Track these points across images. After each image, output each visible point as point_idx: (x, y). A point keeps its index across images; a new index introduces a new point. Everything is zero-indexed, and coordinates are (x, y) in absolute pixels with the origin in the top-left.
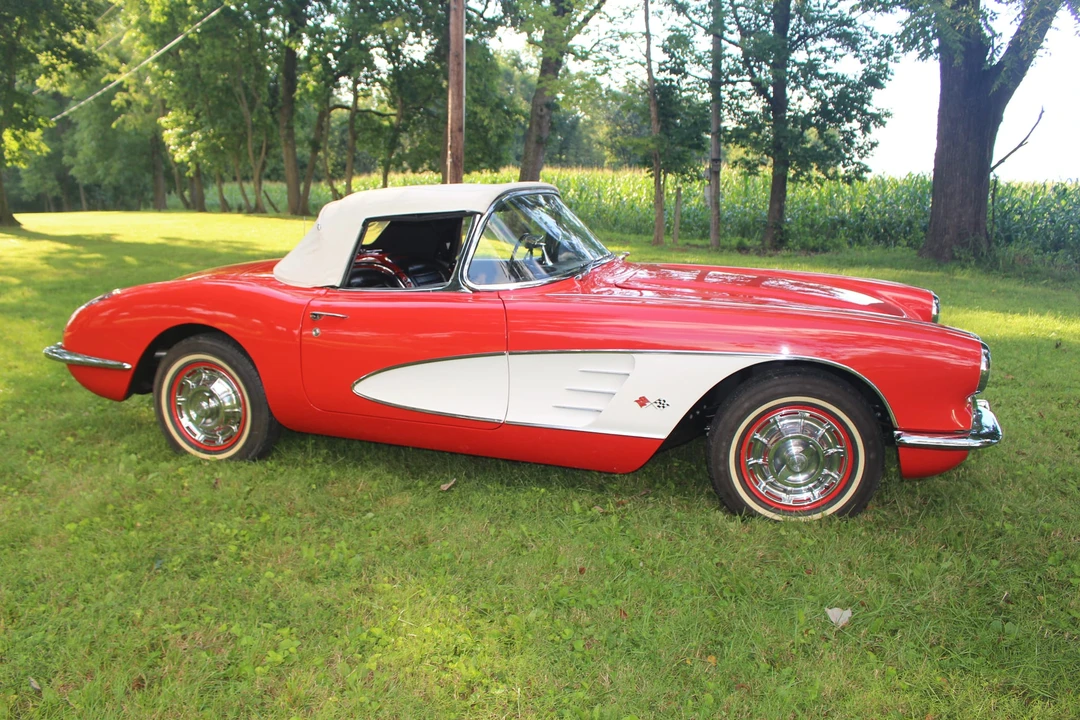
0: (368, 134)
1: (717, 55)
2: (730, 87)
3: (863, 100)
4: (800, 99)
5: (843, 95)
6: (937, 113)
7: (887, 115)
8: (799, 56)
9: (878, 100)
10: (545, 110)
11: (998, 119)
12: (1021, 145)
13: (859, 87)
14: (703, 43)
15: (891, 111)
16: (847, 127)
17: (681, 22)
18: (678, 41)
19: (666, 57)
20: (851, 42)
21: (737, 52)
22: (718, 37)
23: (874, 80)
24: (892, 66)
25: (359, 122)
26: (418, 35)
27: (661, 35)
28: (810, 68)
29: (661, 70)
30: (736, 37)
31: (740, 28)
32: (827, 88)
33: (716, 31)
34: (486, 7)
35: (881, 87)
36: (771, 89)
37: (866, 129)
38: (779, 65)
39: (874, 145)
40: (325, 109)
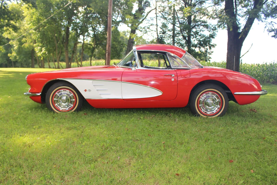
0: (87, 50)
1: (174, 30)
2: (177, 38)
3: (209, 41)
4: (194, 41)
5: (204, 39)
6: (227, 44)
7: (216, 45)
8: (194, 30)
9: (213, 41)
10: (131, 43)
11: (241, 45)
12: (248, 52)
13: (209, 38)
14: (170, 26)
15: (216, 44)
16: (206, 48)
17: (165, 21)
18: (164, 26)
19: (161, 30)
20: (207, 27)
21: (179, 29)
22: (174, 25)
23: (212, 36)
24: (216, 33)
25: (85, 46)
26: (100, 25)
27: (160, 25)
28: (196, 33)
29: (160, 33)
30: (178, 25)
31: (180, 23)
32: (201, 38)
34: (117, 18)
35: (214, 38)
36: (187, 38)
37: (210, 48)
38: (189, 33)
39: (212, 52)
40: (76, 43)
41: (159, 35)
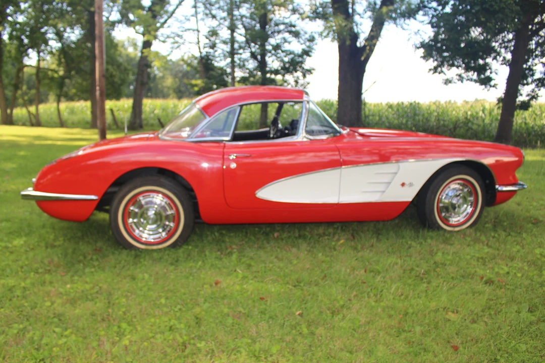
0: (47, 81)
1: (233, 41)
2: (239, 56)
3: (302, 62)
4: (273, 62)
5: (292, 60)
7: (314, 69)
8: (272, 41)
9: (308, 63)
10: (145, 67)
11: (364, 71)
13: (301, 56)
14: (225, 34)
16: (296, 74)
17: (214, 23)
18: (214, 33)
19: (207, 41)
20: (296, 35)
21: (243, 39)
22: (233, 31)
23: (306, 53)
24: (315, 47)
25: (41, 75)
26: (72, 28)
27: (205, 31)
28: (277, 47)
29: (205, 47)
30: (243, 31)
31: (244, 27)
32: (285, 57)
33: (232, 28)
34: (111, 14)
35: (310, 56)
36: (259, 57)
37: (304, 76)
38: (263, 46)
39: (308, 84)
40: (22, 66)
41: (202, 50)
